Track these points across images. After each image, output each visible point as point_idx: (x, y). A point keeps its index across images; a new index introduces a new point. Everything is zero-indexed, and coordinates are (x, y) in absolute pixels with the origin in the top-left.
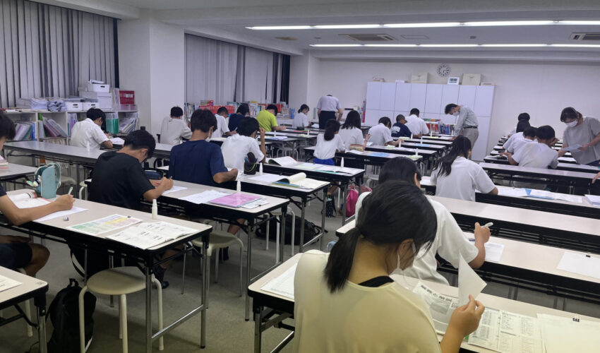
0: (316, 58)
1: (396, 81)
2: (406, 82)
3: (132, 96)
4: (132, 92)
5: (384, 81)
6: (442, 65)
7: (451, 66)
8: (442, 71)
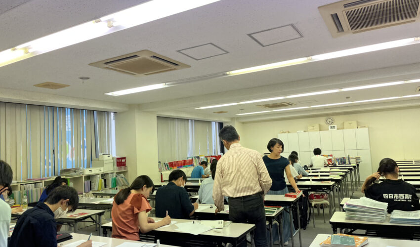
0: (241, 122)
1: (298, 132)
2: (305, 131)
3: (124, 160)
4: (124, 158)
5: (289, 133)
6: (328, 117)
7: (335, 117)
8: (328, 121)
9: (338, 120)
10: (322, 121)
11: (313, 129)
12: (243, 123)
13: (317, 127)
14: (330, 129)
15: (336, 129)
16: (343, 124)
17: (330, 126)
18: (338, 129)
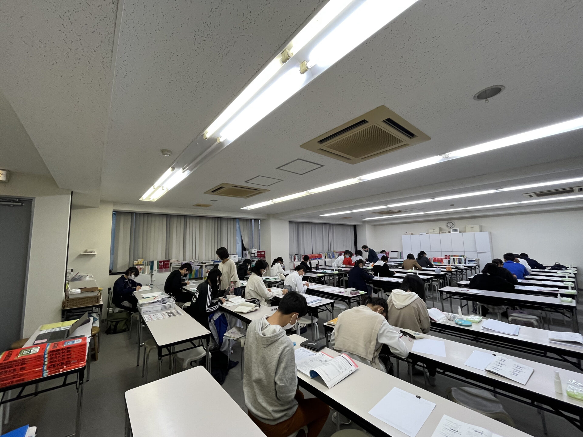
0: (370, 225)
1: (420, 234)
2: (427, 234)
3: (263, 253)
4: (264, 251)
5: (412, 234)
6: (449, 221)
7: (456, 222)
8: (449, 225)
9: (459, 224)
10: (443, 225)
11: (434, 232)
12: (375, 225)
13: (437, 230)
14: (452, 232)
15: (458, 232)
16: (466, 227)
17: (452, 229)
18: (460, 232)
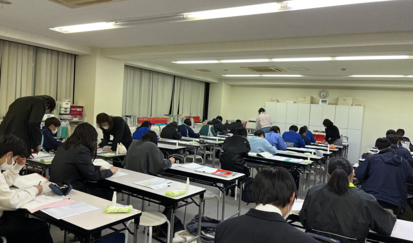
0: (228, 85)
1: (287, 102)
2: (295, 102)
6: (322, 90)
9: (332, 95)
10: (315, 94)
11: (304, 101)
13: (308, 99)
18: (330, 104)
